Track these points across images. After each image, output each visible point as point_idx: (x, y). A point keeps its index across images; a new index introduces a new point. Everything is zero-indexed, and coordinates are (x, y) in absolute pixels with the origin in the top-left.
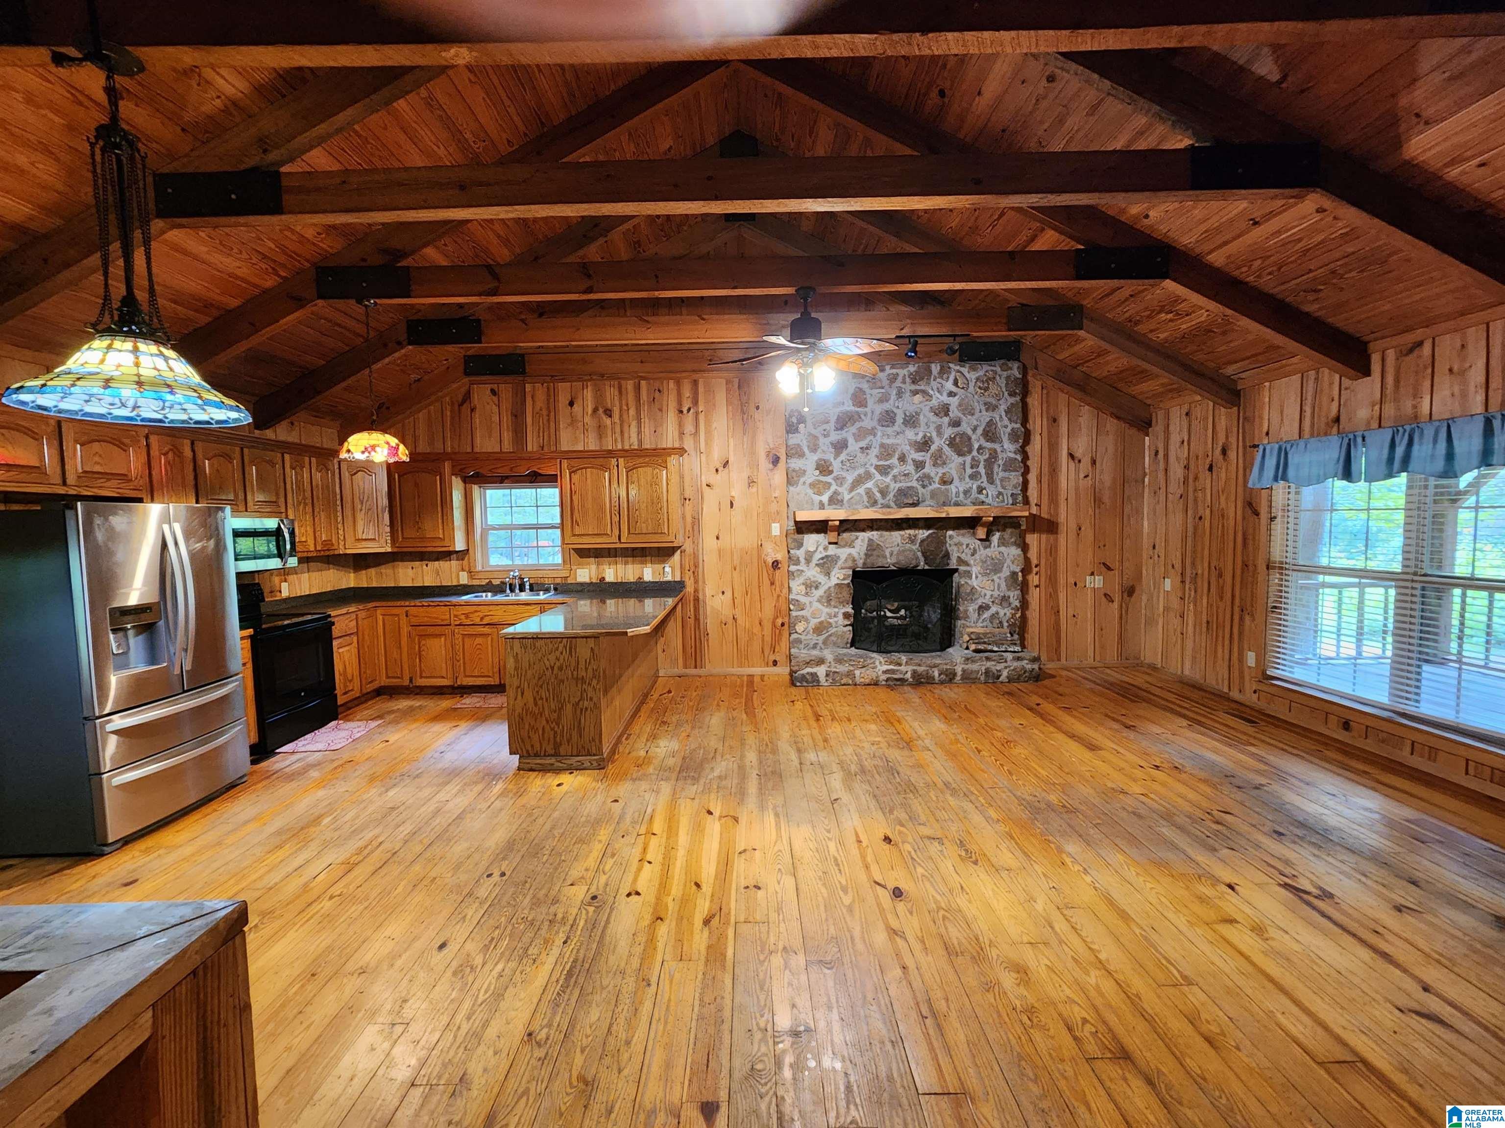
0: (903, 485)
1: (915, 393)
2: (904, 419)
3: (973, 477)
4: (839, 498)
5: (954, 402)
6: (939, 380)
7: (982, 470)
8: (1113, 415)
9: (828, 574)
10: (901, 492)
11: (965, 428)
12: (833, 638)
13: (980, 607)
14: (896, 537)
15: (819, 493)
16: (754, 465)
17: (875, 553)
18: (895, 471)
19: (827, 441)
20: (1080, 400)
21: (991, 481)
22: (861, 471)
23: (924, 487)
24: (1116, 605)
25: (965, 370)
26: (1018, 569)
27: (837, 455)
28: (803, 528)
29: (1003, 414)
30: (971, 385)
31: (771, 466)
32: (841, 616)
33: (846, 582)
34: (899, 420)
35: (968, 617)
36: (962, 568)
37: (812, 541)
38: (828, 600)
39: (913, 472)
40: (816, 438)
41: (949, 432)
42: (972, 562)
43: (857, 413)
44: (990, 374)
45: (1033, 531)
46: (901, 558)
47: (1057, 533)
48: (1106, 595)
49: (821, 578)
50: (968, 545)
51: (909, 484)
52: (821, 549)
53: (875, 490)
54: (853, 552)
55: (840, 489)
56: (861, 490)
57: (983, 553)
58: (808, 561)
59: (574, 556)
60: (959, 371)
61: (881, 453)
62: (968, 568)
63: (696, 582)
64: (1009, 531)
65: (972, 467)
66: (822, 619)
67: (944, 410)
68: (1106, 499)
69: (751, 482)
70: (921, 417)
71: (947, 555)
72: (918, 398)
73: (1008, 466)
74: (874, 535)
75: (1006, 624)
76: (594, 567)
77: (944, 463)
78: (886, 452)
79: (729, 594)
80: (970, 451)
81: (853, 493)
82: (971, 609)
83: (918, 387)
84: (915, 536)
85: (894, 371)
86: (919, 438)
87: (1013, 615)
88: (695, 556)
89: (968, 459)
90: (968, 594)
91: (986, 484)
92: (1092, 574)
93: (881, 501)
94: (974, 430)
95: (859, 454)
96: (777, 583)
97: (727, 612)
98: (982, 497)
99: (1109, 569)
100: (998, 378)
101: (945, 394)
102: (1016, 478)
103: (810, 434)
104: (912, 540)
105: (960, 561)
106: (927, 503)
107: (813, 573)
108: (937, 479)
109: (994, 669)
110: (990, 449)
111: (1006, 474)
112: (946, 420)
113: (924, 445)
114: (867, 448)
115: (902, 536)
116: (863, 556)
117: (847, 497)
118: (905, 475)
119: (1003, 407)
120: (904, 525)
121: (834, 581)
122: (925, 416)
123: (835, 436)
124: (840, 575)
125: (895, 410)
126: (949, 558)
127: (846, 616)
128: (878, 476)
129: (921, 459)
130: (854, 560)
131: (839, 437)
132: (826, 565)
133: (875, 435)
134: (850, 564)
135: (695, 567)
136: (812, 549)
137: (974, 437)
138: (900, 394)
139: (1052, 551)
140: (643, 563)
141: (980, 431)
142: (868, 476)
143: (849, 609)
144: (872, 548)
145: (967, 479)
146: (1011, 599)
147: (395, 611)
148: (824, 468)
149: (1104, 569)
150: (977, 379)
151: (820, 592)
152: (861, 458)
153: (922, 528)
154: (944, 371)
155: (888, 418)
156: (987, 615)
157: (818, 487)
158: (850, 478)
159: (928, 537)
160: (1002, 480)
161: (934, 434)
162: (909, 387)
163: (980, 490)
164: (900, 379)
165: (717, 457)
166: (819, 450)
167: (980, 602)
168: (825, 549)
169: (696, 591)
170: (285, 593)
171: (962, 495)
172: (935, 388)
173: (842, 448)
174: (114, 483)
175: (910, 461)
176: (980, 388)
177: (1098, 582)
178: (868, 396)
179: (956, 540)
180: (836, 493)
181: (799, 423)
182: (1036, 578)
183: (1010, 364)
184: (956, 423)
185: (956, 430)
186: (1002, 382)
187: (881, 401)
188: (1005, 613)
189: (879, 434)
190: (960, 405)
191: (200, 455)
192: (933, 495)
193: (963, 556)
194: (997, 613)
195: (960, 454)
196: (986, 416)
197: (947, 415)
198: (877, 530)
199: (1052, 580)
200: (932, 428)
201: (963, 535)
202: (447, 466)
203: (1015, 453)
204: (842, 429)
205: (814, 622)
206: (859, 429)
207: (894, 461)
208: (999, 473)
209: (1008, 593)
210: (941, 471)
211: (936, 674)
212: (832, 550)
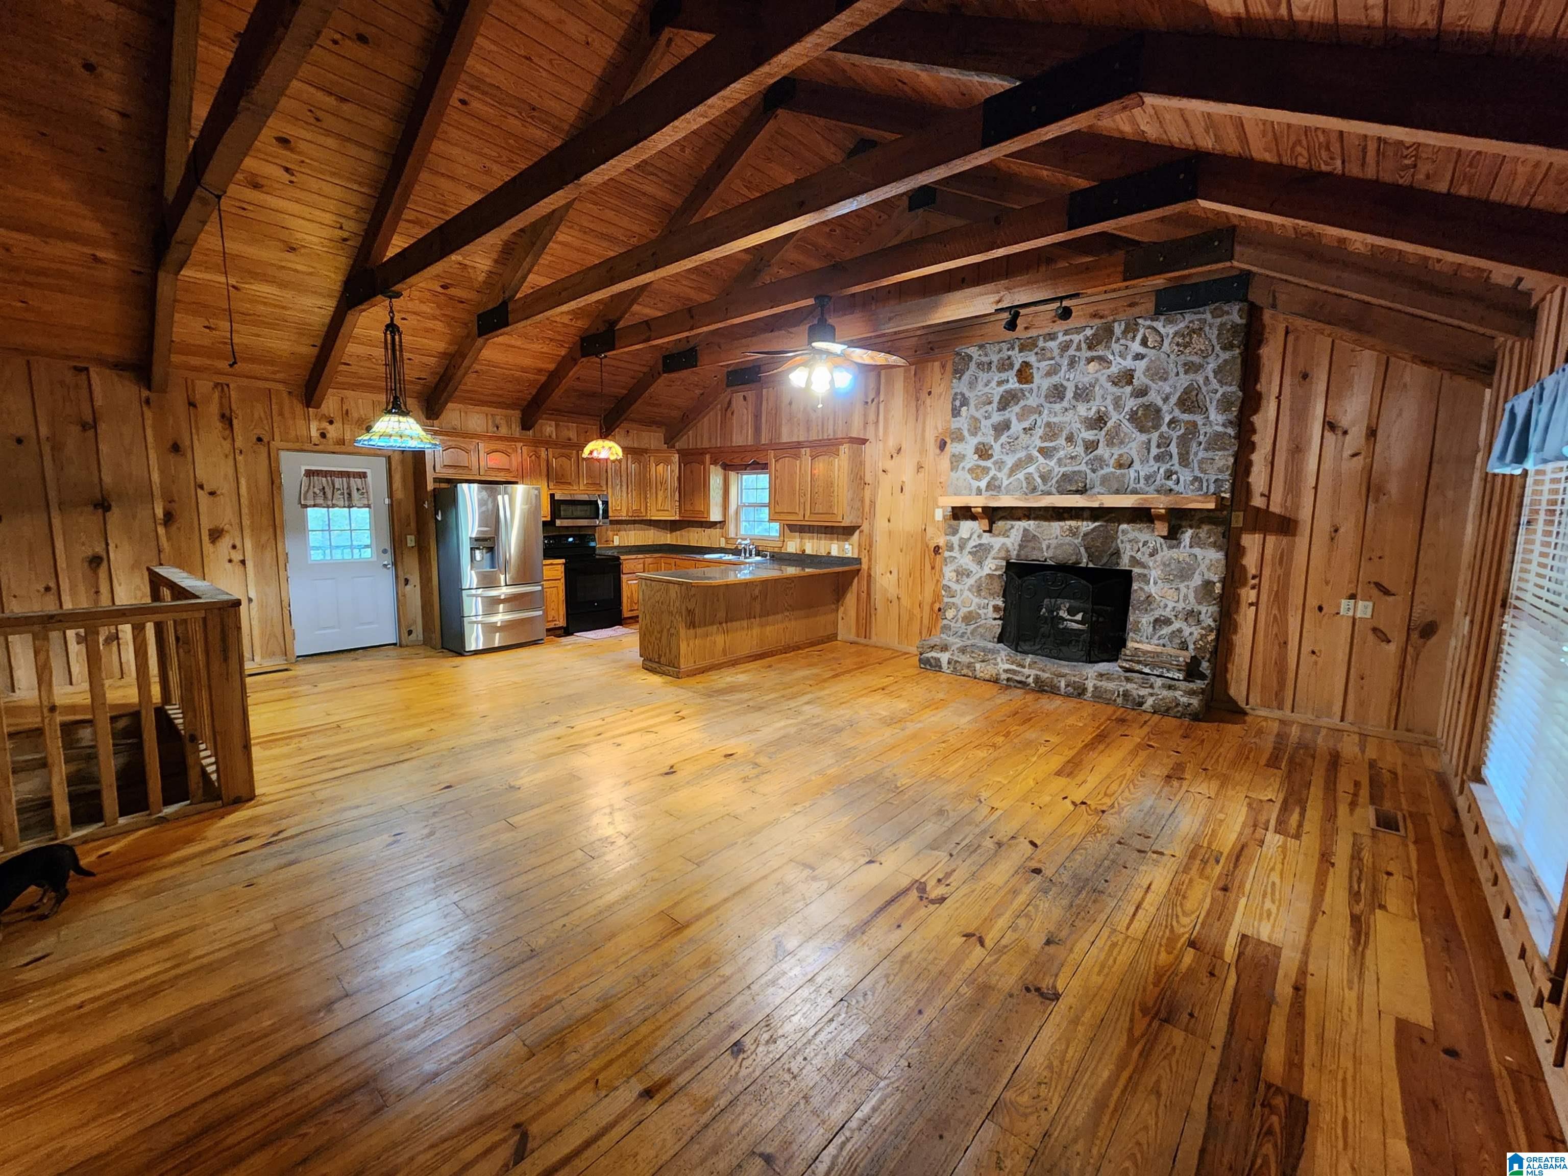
0: (1069, 469)
1: (1090, 360)
2: (1075, 393)
3: (1158, 458)
4: (997, 483)
5: (1141, 365)
6: (1122, 342)
7: (1173, 449)
8: (1416, 359)
9: (980, 563)
10: (1066, 478)
11: (1154, 397)
12: (981, 630)
13: (1156, 621)
14: (1056, 528)
15: (978, 479)
16: (923, 451)
17: (1031, 544)
18: (1062, 453)
19: (988, 423)
20: (1354, 342)
21: (1184, 461)
22: (1022, 454)
23: (1094, 471)
24: (1392, 648)
25: (1159, 325)
26: (1215, 578)
27: (996, 439)
28: (961, 513)
29: (1211, 375)
30: (1166, 343)
31: (938, 451)
32: (991, 608)
33: (997, 573)
34: (1069, 394)
35: (1139, 630)
36: (1136, 570)
37: (967, 527)
38: (978, 589)
39: (1083, 454)
40: (976, 420)
41: (1131, 404)
42: (1151, 564)
43: (1022, 389)
44: (1196, 325)
45: (1254, 530)
46: (1058, 552)
47: (1294, 535)
48: (1375, 630)
49: (973, 567)
50: (1145, 543)
51: (1076, 469)
52: (975, 536)
53: (1036, 476)
54: (1008, 542)
55: (999, 475)
56: (1021, 476)
57: (1166, 554)
58: (962, 548)
59: (787, 530)
60: (1149, 327)
61: (1046, 434)
62: (1146, 571)
63: (870, 560)
64: (1206, 528)
65: (1159, 446)
66: (971, 609)
67: (1128, 377)
68: (1394, 487)
69: (920, 467)
70: (1097, 388)
71: (1117, 553)
72: (1093, 366)
73: (1215, 443)
74: (1031, 525)
75: (1191, 647)
76: (798, 540)
77: (1122, 443)
78: (1052, 432)
79: (895, 573)
80: (1156, 427)
81: (1012, 479)
82: (1144, 621)
83: (1095, 354)
84: (1077, 528)
85: (1067, 338)
86: (1092, 413)
87: (1203, 637)
88: (870, 537)
89: (1155, 436)
90: (1143, 602)
91: (1177, 467)
92: (1353, 597)
93: (1042, 487)
94: (1166, 399)
95: (1022, 436)
96: (937, 568)
97: (893, 591)
98: (1170, 483)
99: (1386, 592)
100: (1207, 329)
101: (1129, 357)
102: (1224, 459)
103: (973, 417)
104: (1073, 533)
105: (1134, 561)
106: (1096, 490)
107: (966, 561)
108: (1112, 462)
109: (1135, 693)
110: (1188, 422)
111: (1210, 454)
112: (1128, 389)
113: (1099, 421)
114: (1030, 429)
115: (1062, 527)
116: (1017, 548)
117: (1005, 483)
118: (1072, 458)
119: (1212, 366)
120: (1066, 515)
121: (987, 571)
122: (1101, 386)
123: (997, 418)
124: (992, 566)
125: (1065, 383)
126: (1119, 557)
127: (996, 608)
128: (1041, 459)
129: (1091, 438)
130: (1008, 551)
131: (1001, 418)
132: (980, 554)
133: (1040, 413)
134: (1003, 554)
135: (868, 546)
136: (966, 536)
137: (1165, 408)
138: (1072, 363)
139: (1284, 559)
140: (832, 539)
141: (1173, 400)
142: (1030, 459)
143: (1000, 602)
144: (1028, 538)
145: (1152, 462)
146: (1202, 617)
147: (669, 561)
148: (983, 452)
149: (1375, 592)
150: (1176, 334)
151: (971, 581)
152: (1024, 439)
153: (1087, 520)
154: (1131, 329)
155: (1057, 393)
156: (1166, 630)
157: (977, 472)
158: (1010, 461)
159: (1093, 530)
160: (1201, 462)
161: (1111, 408)
162: (1086, 353)
163: (1169, 475)
164: (1074, 346)
165: (892, 443)
166: (980, 434)
167: (1157, 614)
168: (980, 536)
169: (869, 568)
170: (616, 543)
171: (1142, 481)
172: (1116, 351)
173: (1003, 430)
174: (502, 474)
175: (1080, 442)
176: (1178, 344)
177: (1364, 609)
178: (1035, 371)
179: (1131, 536)
180: (994, 478)
181: (962, 405)
182: (1253, 594)
183: (1226, 308)
184: (1142, 392)
185: (1140, 400)
186: (1213, 334)
187: (1049, 374)
188: (1192, 632)
189: (1046, 412)
190: (1148, 369)
191: (550, 456)
192: (1105, 480)
193: (1138, 556)
194: (1180, 631)
195: (1142, 430)
196: (1184, 381)
197: (1130, 383)
198: (1035, 519)
199: (1280, 598)
200: (1109, 402)
201: (1140, 530)
202: (708, 457)
203: (1224, 425)
204: (1004, 409)
205: (964, 611)
206: (1023, 408)
207: (1062, 441)
208: (1198, 453)
209: (1197, 608)
210: (1117, 452)
211: (1063, 684)
212: (987, 538)
